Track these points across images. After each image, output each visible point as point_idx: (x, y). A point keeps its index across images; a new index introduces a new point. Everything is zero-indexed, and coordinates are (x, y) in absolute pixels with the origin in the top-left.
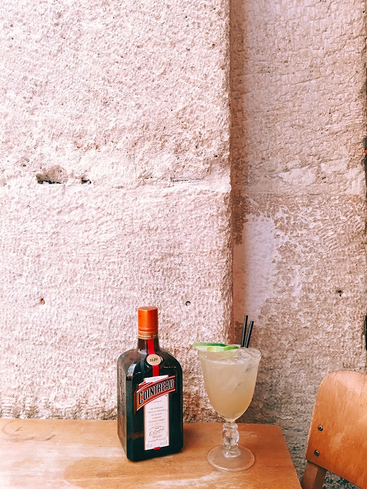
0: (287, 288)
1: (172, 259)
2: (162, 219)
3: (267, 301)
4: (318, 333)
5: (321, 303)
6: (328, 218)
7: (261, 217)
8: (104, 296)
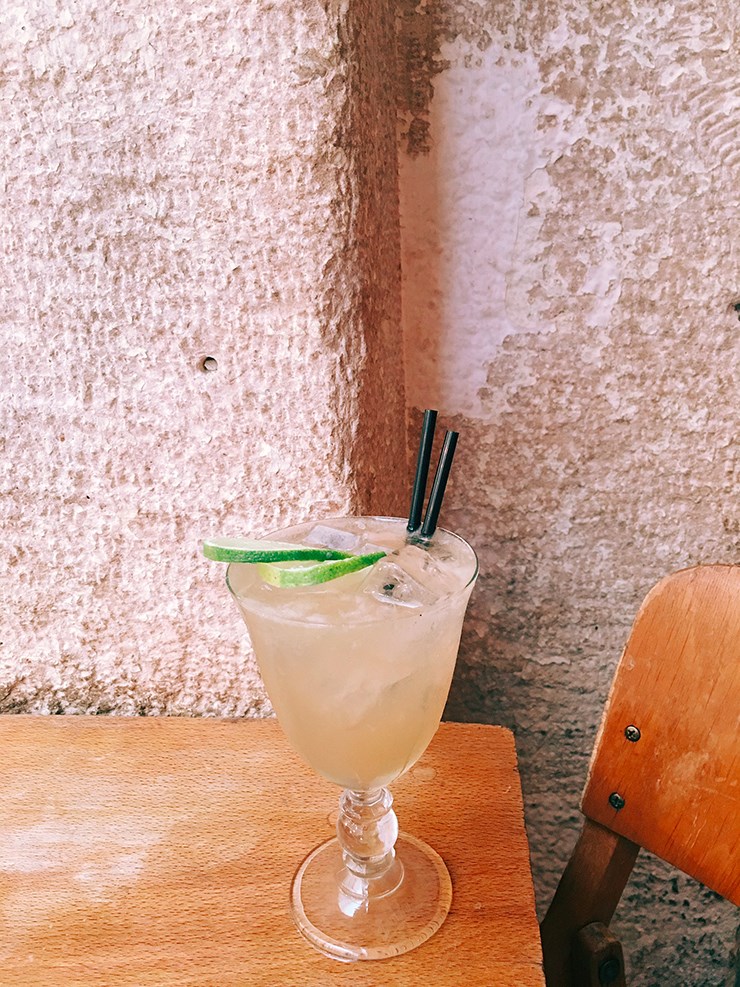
0: (571, 301)
1: (134, 199)
3: (507, 344)
5: (675, 346)
6: (726, 45)
7: (496, 49)
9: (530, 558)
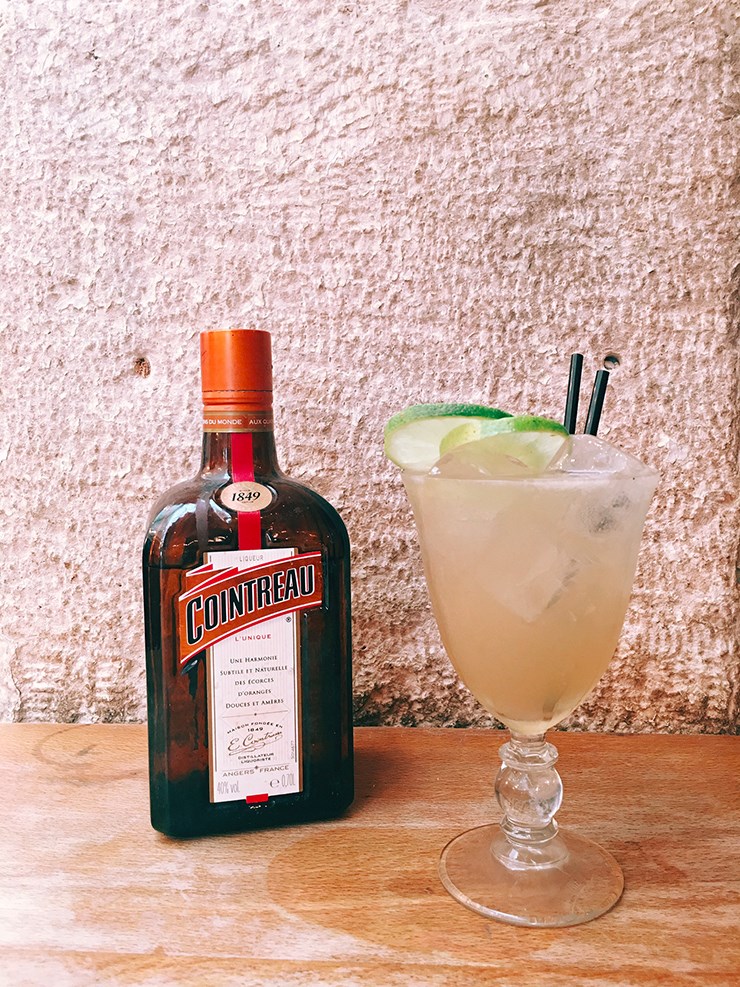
1: (563, 214)
2: (531, 82)
8: (339, 342)
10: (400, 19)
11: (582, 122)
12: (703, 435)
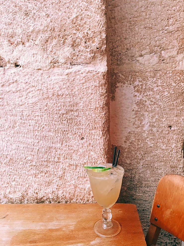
0: (140, 126)
1: (73, 113)
2: (66, 89)
3: (129, 133)
4: (158, 150)
5: (159, 133)
6: (165, 84)
7: (126, 84)
8: (33, 135)
9: (134, 173)
10: (41, 77)
11: (75, 97)
12: (99, 152)
